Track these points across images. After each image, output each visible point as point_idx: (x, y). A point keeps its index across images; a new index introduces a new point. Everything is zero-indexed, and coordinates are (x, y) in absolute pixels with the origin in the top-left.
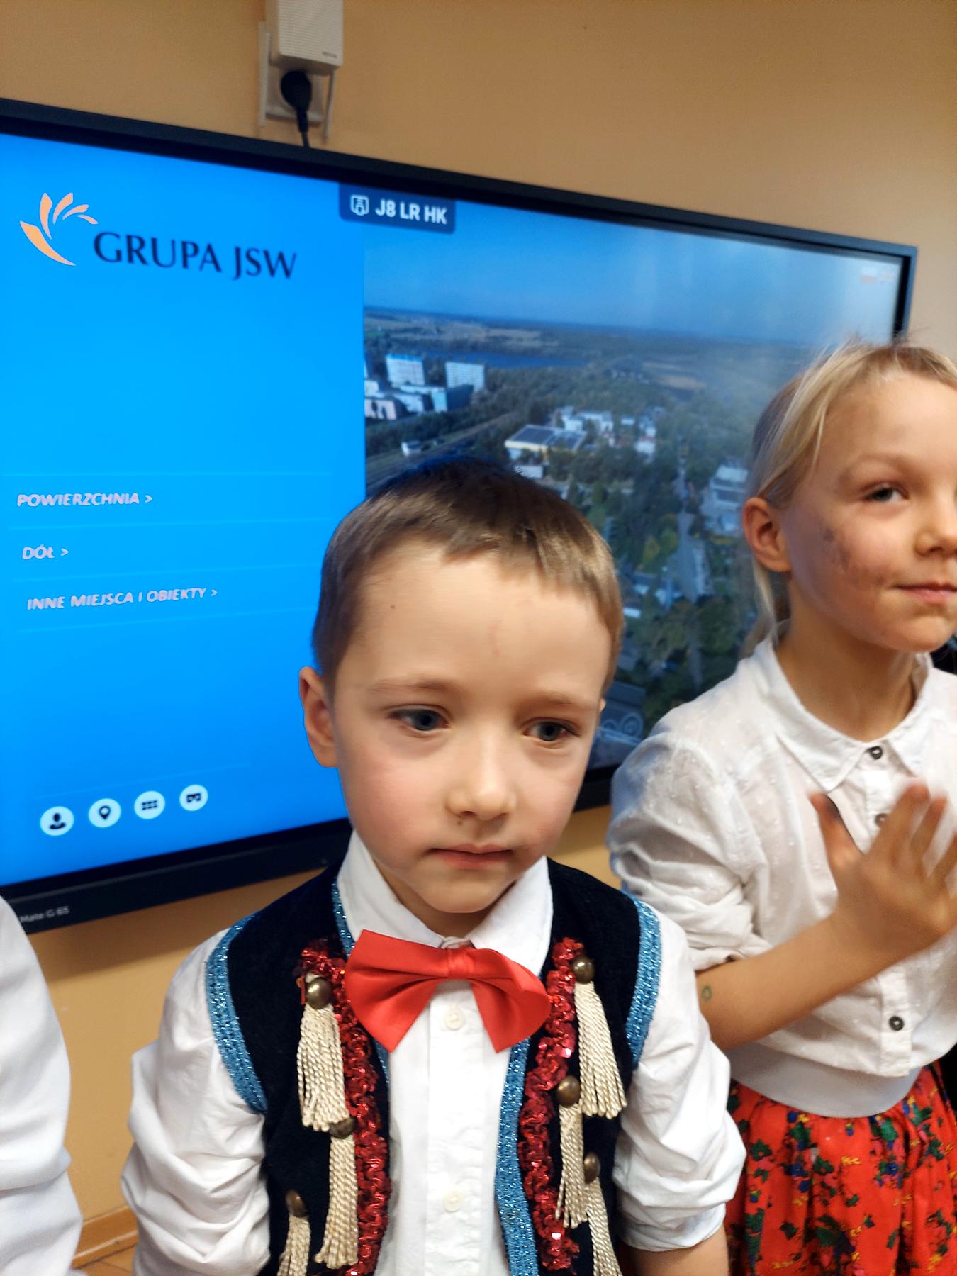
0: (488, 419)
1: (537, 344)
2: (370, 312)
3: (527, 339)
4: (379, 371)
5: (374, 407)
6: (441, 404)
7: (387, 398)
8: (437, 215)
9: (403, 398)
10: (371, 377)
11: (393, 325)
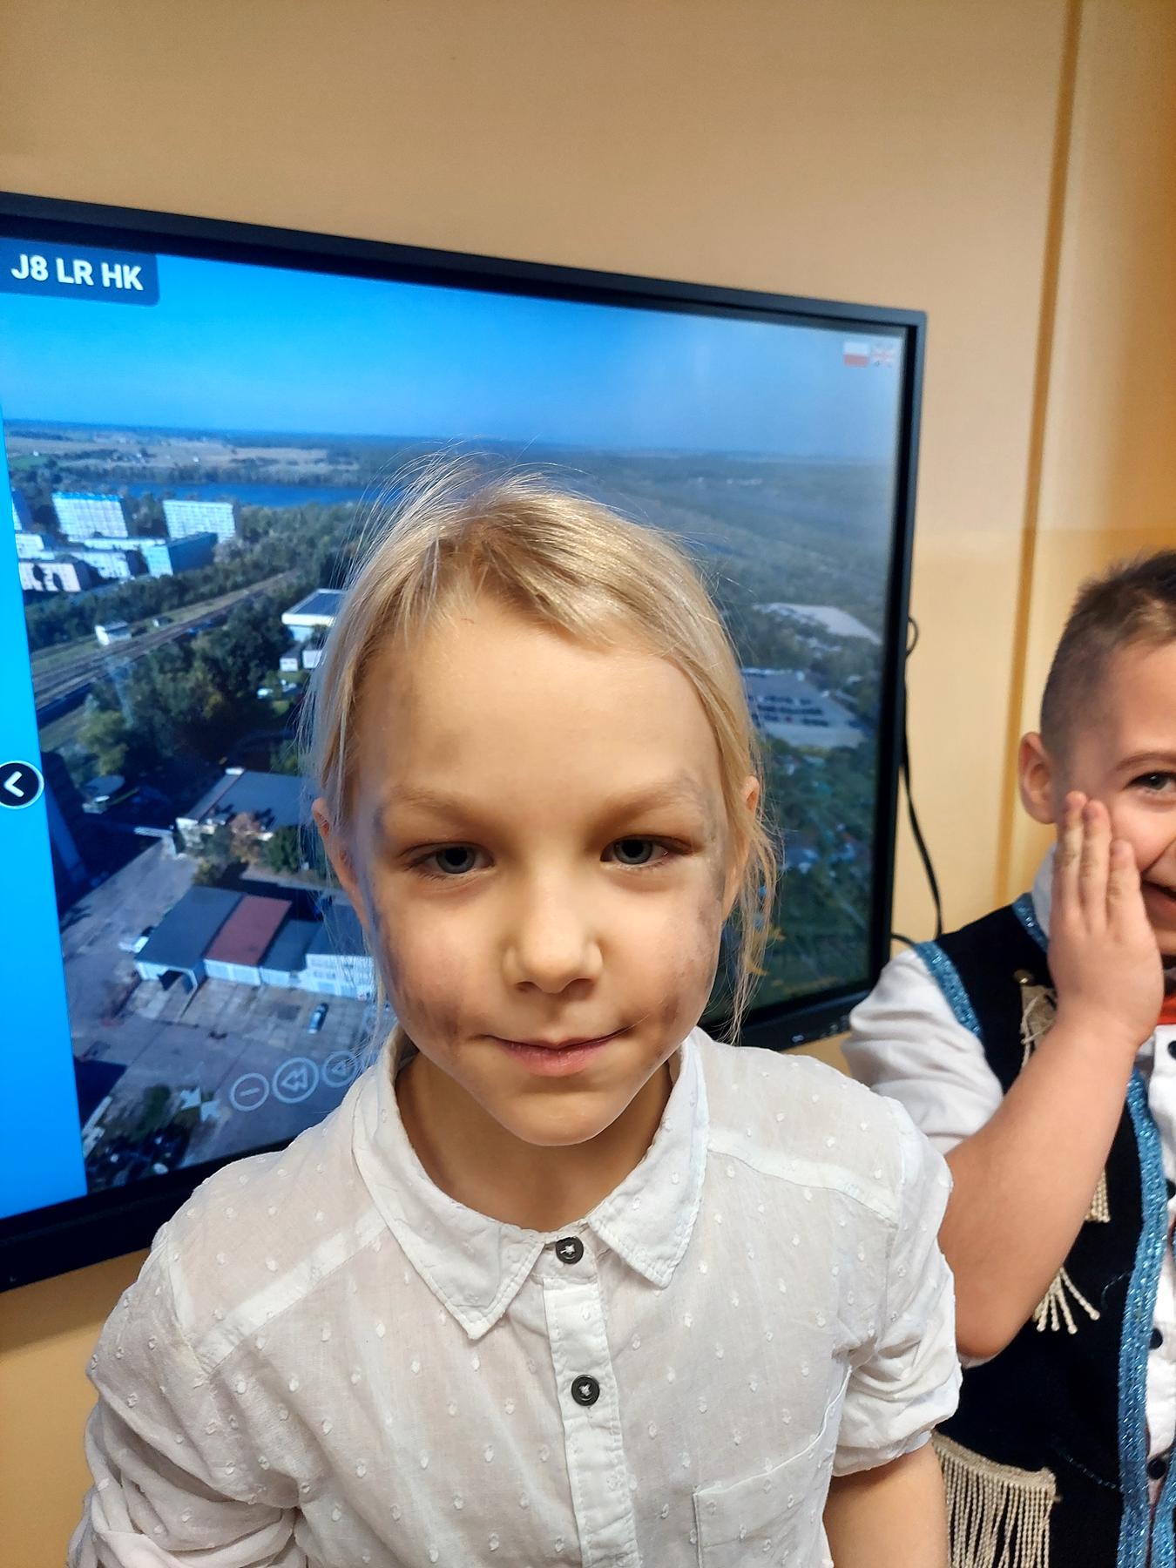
0: (248, 583)
1: (323, 469)
2: (19, 429)
3: (307, 463)
4: (42, 519)
5: (39, 574)
6: (160, 563)
7: (62, 560)
8: (127, 276)
9: (90, 558)
10: (27, 528)
11: (60, 448)
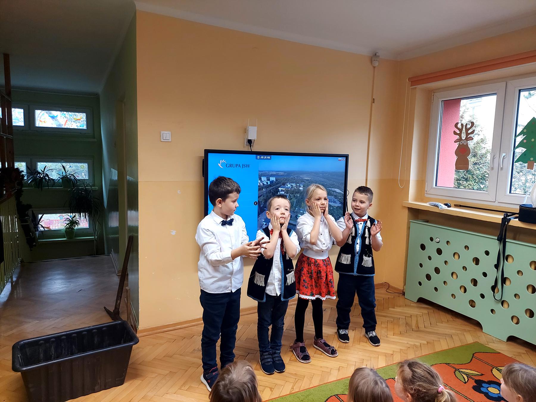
0: (276, 185)
1: (283, 174)
2: (260, 171)
3: (282, 173)
4: (260, 179)
5: (260, 184)
6: (269, 183)
7: (261, 183)
8: (269, 157)
9: (263, 183)
10: (259, 180)
11: (262, 173)
